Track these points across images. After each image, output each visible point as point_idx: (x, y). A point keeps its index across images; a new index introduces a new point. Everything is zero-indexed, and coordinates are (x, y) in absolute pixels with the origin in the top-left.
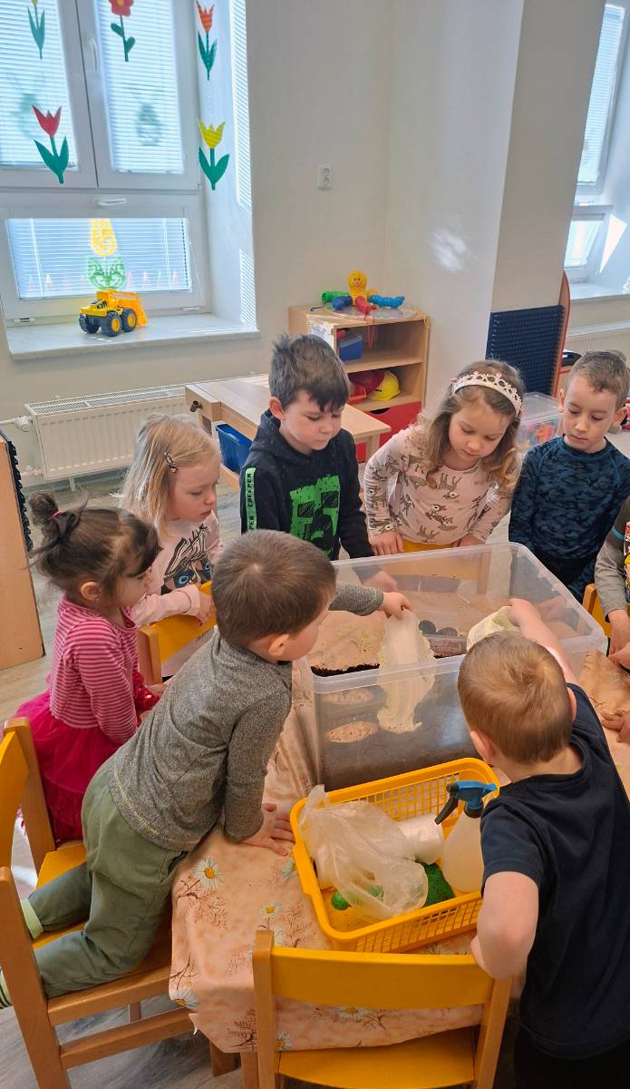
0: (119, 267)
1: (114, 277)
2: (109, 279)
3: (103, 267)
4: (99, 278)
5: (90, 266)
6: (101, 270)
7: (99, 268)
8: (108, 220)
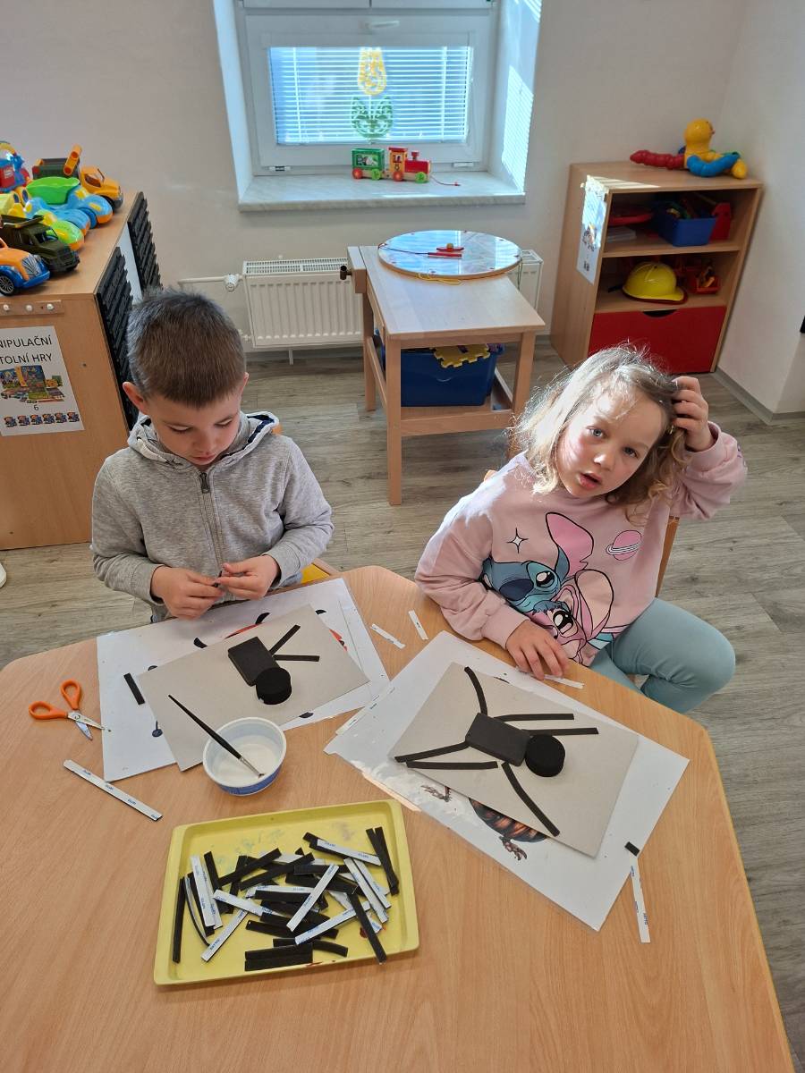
0: (386, 110)
2: (374, 124)
3: (369, 110)
4: (363, 123)
5: (354, 108)
6: (366, 113)
7: (363, 111)
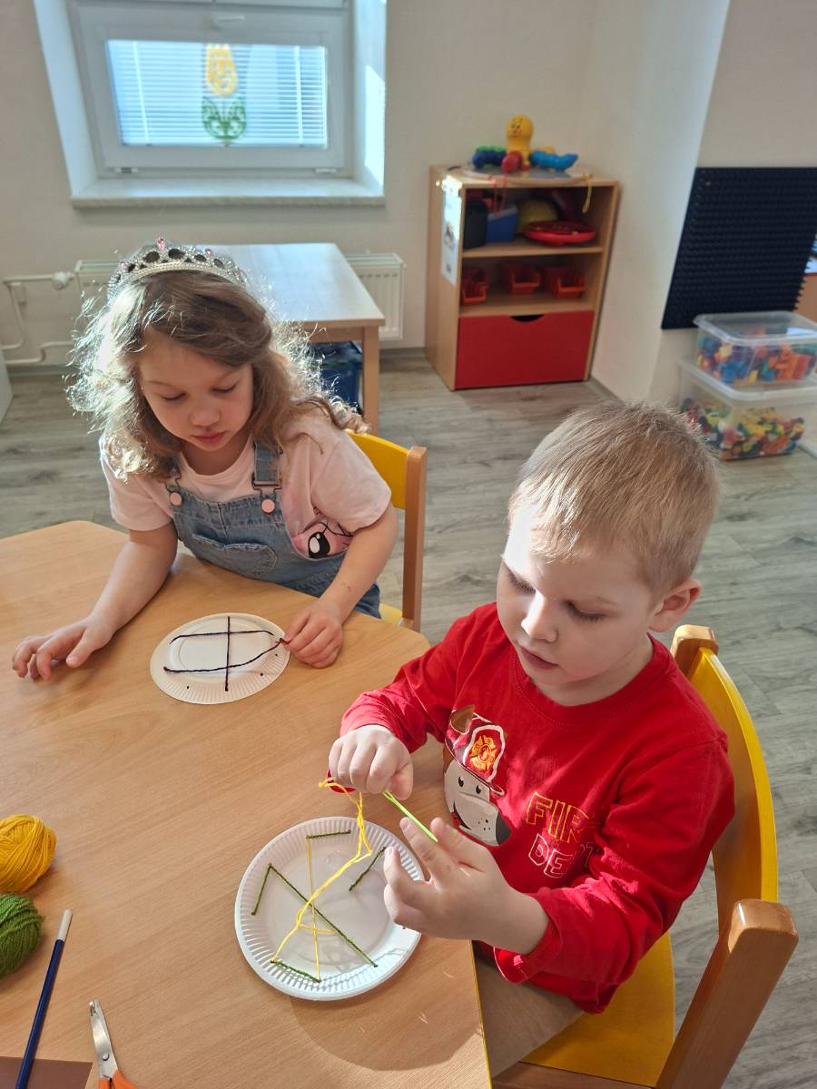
0: (239, 111)
1: (234, 124)
2: (226, 125)
3: (221, 110)
4: (215, 124)
5: (204, 107)
6: (217, 113)
7: (214, 111)
8: (226, 47)
